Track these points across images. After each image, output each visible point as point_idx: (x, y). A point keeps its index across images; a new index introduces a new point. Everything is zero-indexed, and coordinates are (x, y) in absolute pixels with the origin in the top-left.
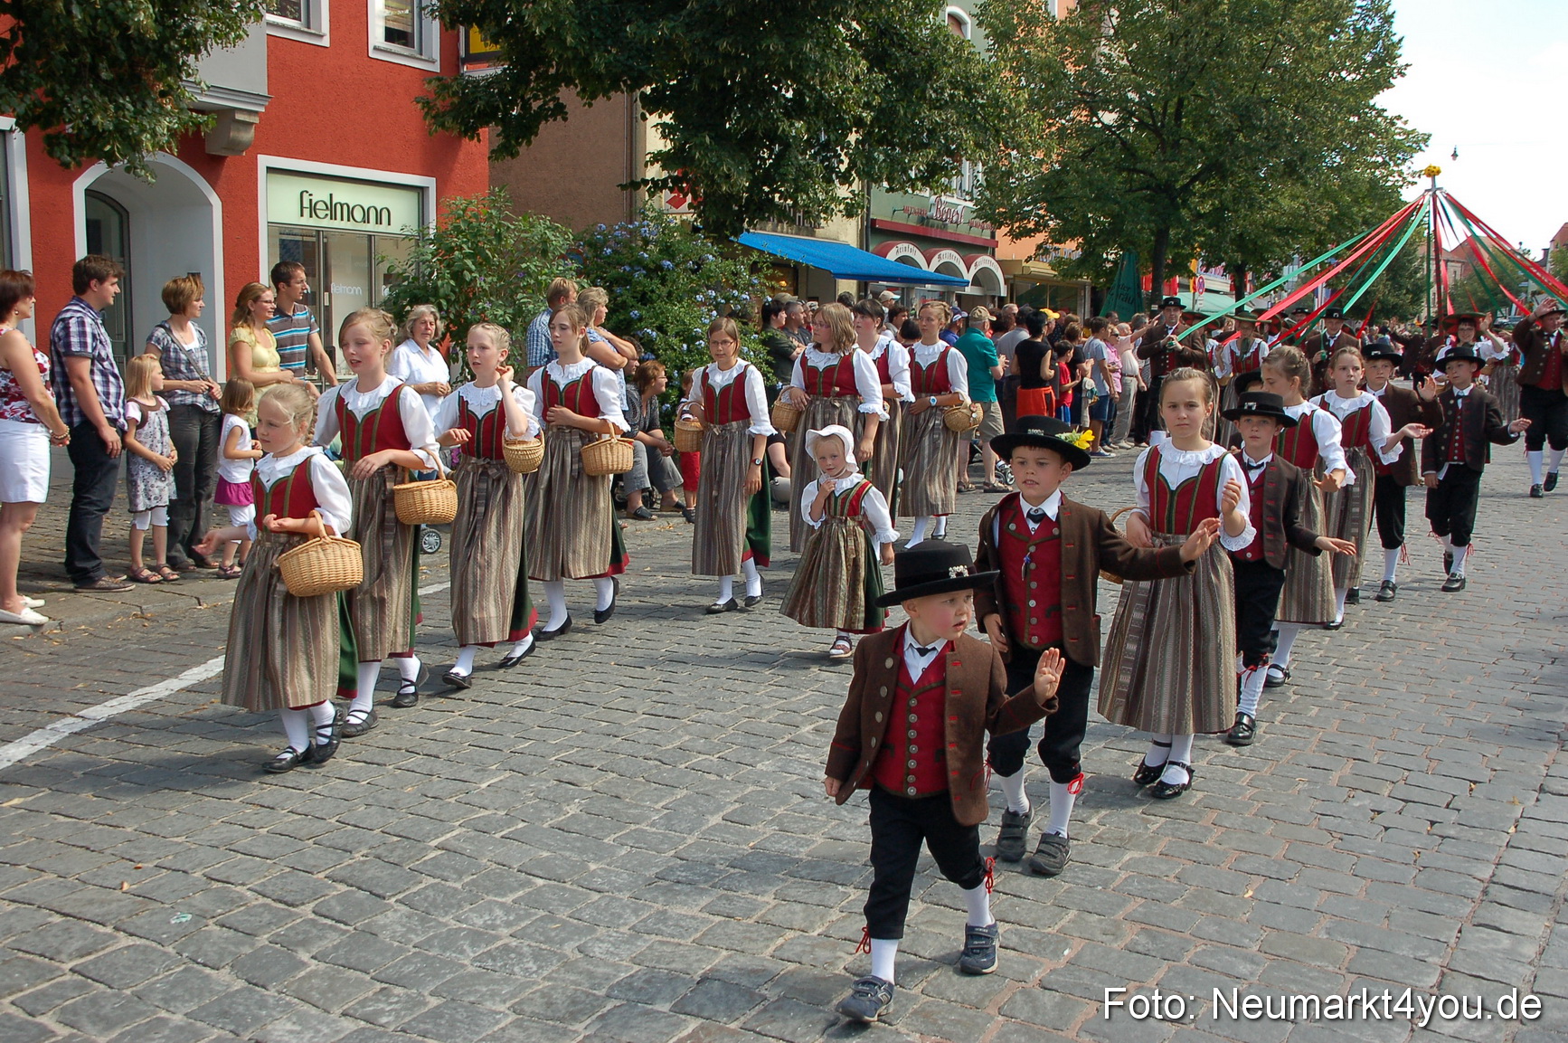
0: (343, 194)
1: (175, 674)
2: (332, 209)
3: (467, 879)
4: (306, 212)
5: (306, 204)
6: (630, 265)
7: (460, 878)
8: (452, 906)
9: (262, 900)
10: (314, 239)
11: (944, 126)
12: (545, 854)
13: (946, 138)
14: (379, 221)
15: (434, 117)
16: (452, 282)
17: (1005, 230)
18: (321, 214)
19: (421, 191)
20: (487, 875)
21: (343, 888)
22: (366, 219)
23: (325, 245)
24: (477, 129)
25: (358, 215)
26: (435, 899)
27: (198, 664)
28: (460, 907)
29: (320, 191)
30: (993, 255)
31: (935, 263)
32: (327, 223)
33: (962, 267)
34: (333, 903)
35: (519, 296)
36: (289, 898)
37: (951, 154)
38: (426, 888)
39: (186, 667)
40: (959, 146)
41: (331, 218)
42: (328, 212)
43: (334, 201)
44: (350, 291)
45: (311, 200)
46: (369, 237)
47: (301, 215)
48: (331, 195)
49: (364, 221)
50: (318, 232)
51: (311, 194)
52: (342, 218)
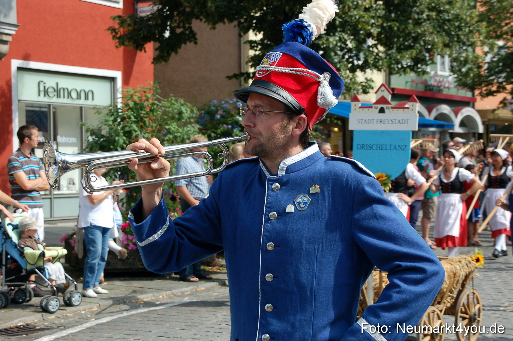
0: (65, 83)
2: (58, 92)
4: (42, 94)
5: (42, 88)
6: (231, 124)
10: (46, 110)
11: (423, 35)
13: (424, 41)
14: (87, 98)
15: (118, 38)
16: (124, 138)
17: (477, 92)
18: (51, 95)
19: (112, 80)
22: (79, 97)
23: (54, 113)
24: (143, 45)
25: (74, 95)
29: (50, 82)
30: (473, 107)
31: (434, 113)
32: (54, 100)
33: (452, 115)
37: (428, 51)
40: (433, 45)
41: (57, 97)
42: (56, 93)
43: (59, 87)
44: (69, 140)
45: (45, 87)
46: (81, 108)
47: (39, 95)
48: (57, 84)
49: (78, 99)
50: (49, 105)
51: (44, 83)
52: (64, 97)
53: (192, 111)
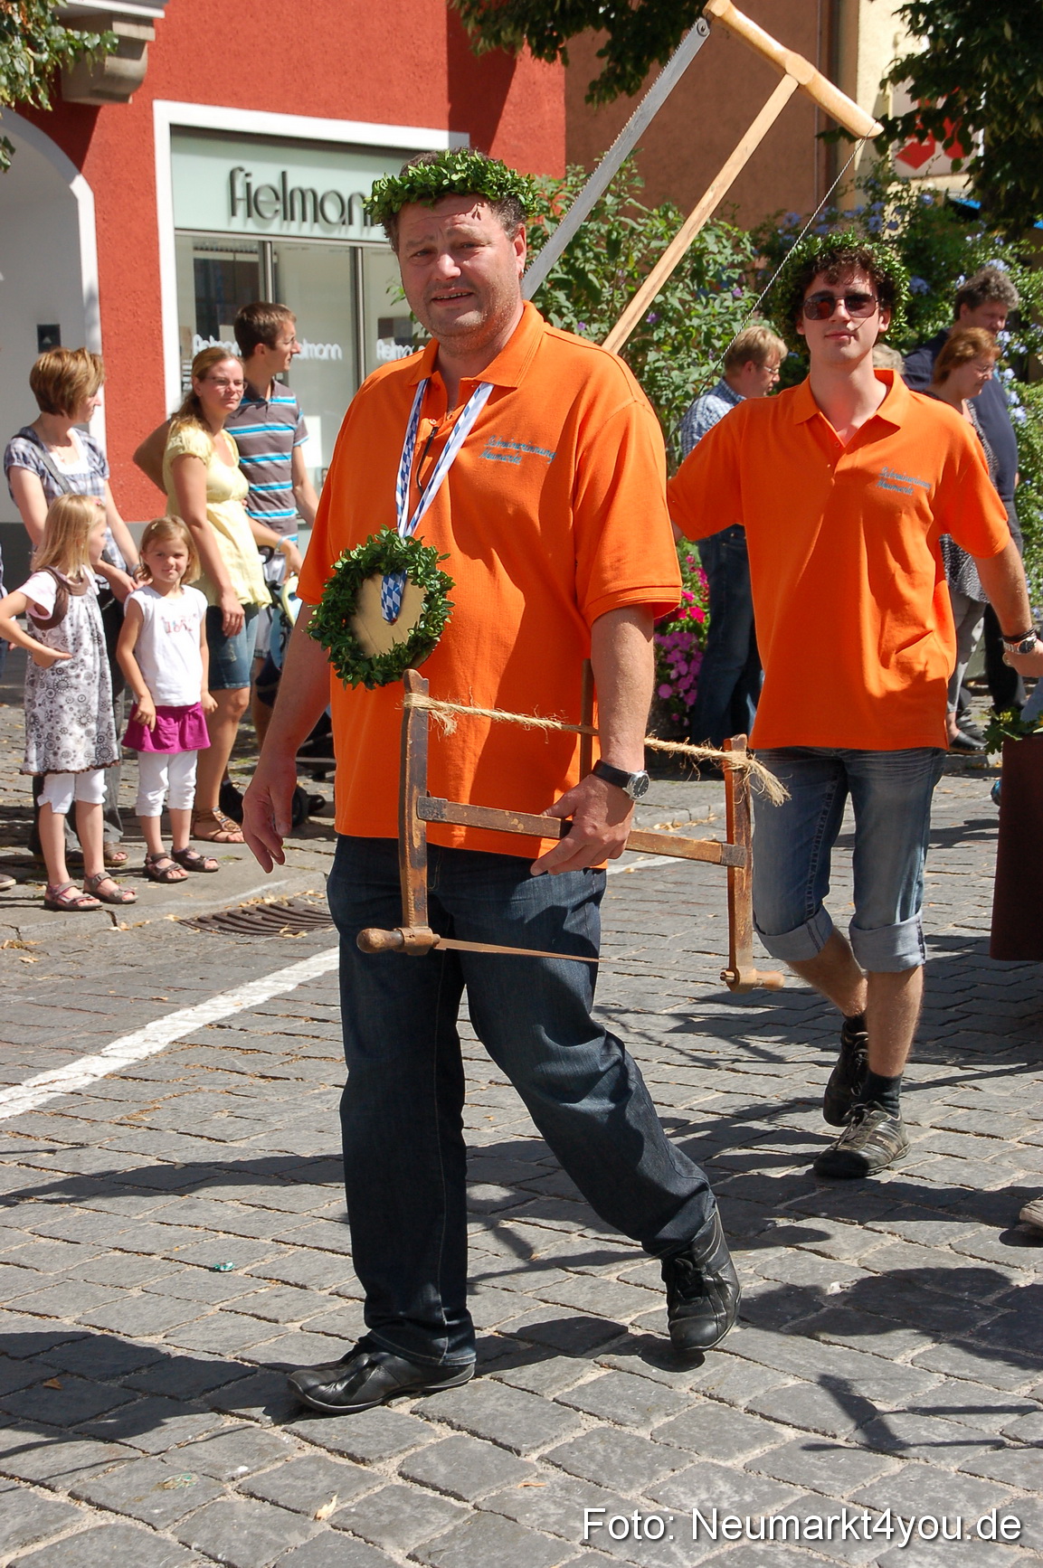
0: (308, 176)
1: (95, 1046)
2: (287, 201)
3: (659, 1421)
4: (241, 208)
5: (240, 192)
7: (646, 1421)
8: (638, 1471)
9: (310, 1450)
10: (254, 258)
12: (791, 1382)
18: (267, 211)
20: (693, 1415)
21: (445, 1432)
22: (346, 218)
23: (275, 267)
25: (332, 211)
26: (607, 1458)
27: (132, 1029)
28: (653, 1473)
29: (264, 173)
32: (276, 226)
34: (432, 1458)
35: (652, 356)
36: (357, 1449)
38: (588, 1437)
39: (111, 1034)
41: (285, 218)
42: (279, 206)
43: (290, 187)
44: (321, 352)
45: (248, 185)
46: (354, 250)
47: (233, 213)
48: (284, 174)
49: (344, 223)
50: (263, 244)
51: (247, 175)
52: (304, 219)
53: (737, 247)
